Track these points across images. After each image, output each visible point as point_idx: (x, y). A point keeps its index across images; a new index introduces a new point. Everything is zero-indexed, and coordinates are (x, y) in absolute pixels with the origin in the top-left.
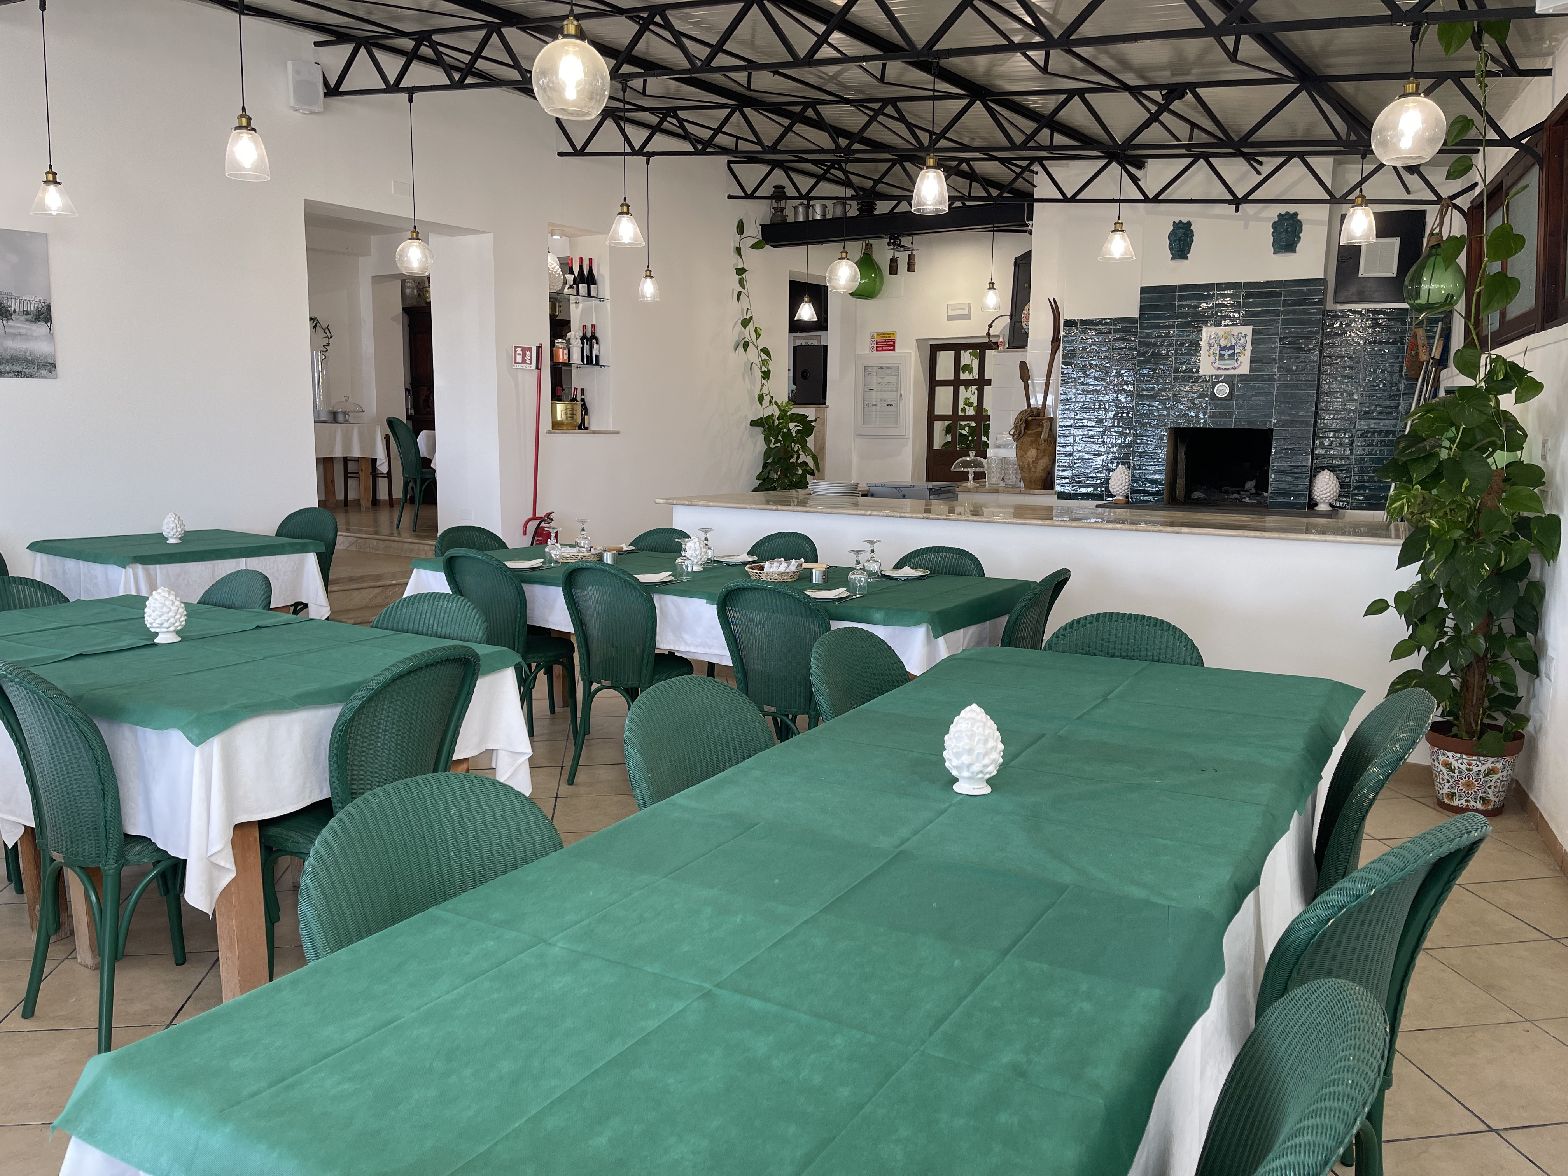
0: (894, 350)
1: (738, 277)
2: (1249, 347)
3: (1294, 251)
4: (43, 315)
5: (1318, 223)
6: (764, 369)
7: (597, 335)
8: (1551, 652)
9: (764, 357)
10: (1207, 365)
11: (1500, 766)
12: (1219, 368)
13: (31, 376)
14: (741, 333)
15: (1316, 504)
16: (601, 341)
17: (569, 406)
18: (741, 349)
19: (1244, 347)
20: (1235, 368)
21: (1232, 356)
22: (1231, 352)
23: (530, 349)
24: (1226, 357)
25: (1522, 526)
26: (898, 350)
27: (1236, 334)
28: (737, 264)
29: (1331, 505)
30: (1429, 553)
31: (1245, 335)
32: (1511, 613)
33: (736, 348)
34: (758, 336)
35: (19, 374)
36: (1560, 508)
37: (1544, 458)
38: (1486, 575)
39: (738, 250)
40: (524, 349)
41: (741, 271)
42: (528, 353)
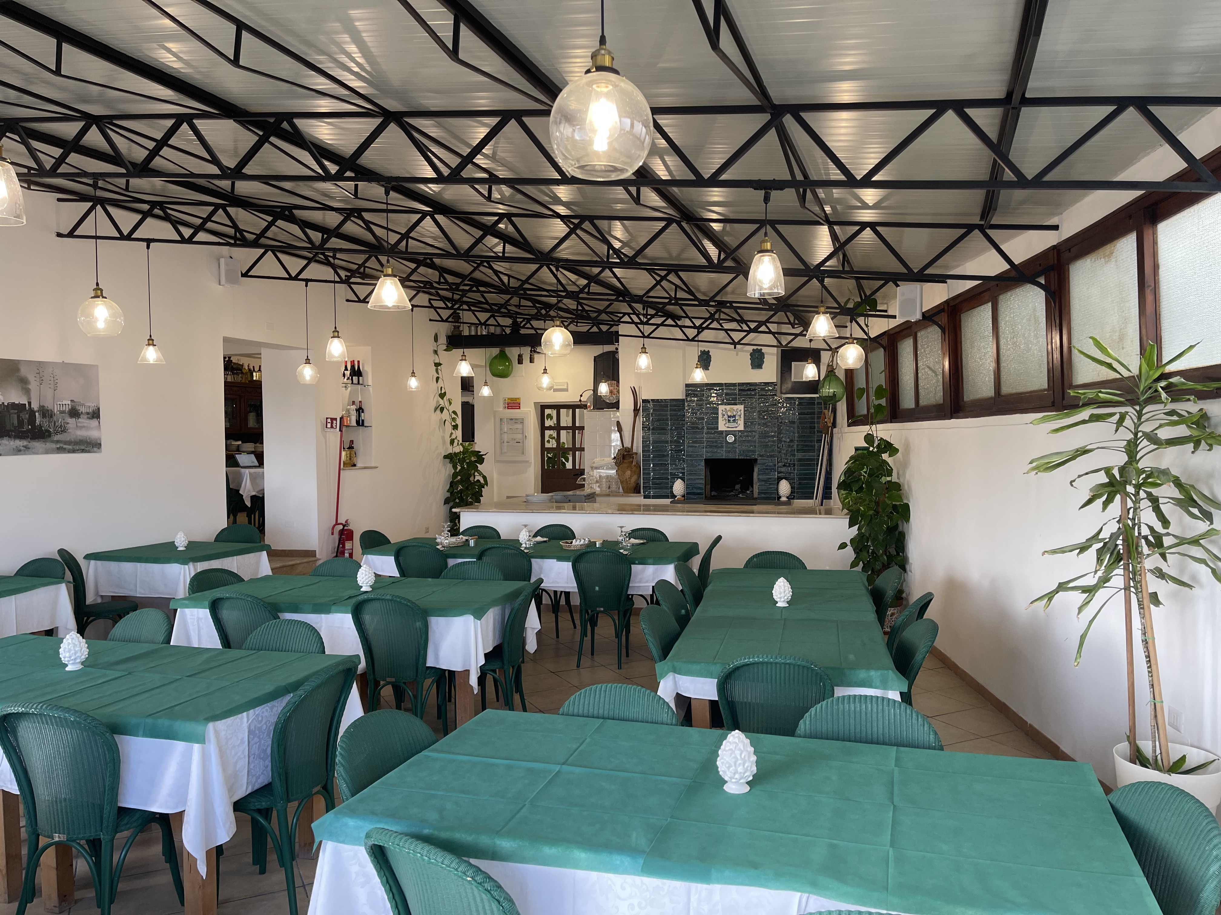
0: (519, 408)
1: (435, 368)
2: (742, 416)
3: (761, 368)
4: (95, 415)
5: (772, 354)
6: (453, 424)
7: (363, 407)
8: (911, 561)
9: (453, 416)
10: (722, 426)
11: (896, 611)
12: (728, 427)
13: (89, 452)
14: (438, 402)
15: (780, 497)
16: (365, 411)
17: (348, 452)
18: (438, 411)
19: (740, 416)
20: (736, 427)
21: (734, 421)
22: (734, 419)
23: (336, 419)
24: (731, 421)
25: (895, 507)
26: (522, 409)
27: (735, 409)
28: (434, 360)
29: (787, 498)
30: (861, 521)
31: (741, 410)
32: (894, 546)
33: (435, 411)
34: (450, 403)
35: (83, 451)
36: (909, 500)
37: (898, 478)
38: (885, 529)
39: (436, 352)
40: (332, 419)
41: (437, 365)
42: (335, 422)
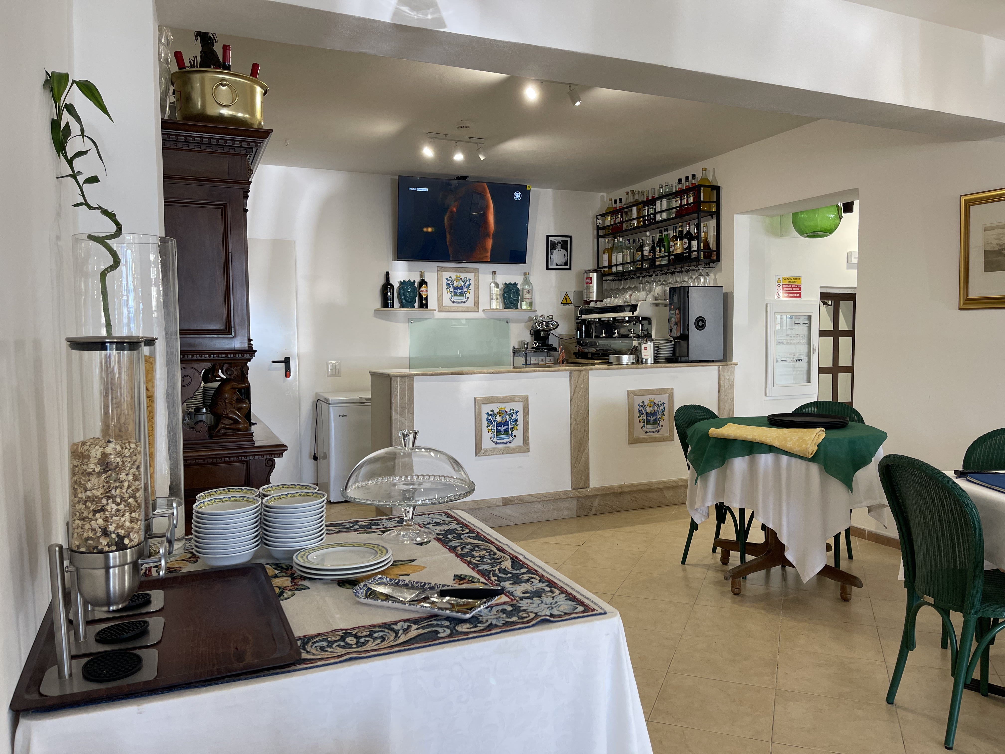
0: (800, 297)
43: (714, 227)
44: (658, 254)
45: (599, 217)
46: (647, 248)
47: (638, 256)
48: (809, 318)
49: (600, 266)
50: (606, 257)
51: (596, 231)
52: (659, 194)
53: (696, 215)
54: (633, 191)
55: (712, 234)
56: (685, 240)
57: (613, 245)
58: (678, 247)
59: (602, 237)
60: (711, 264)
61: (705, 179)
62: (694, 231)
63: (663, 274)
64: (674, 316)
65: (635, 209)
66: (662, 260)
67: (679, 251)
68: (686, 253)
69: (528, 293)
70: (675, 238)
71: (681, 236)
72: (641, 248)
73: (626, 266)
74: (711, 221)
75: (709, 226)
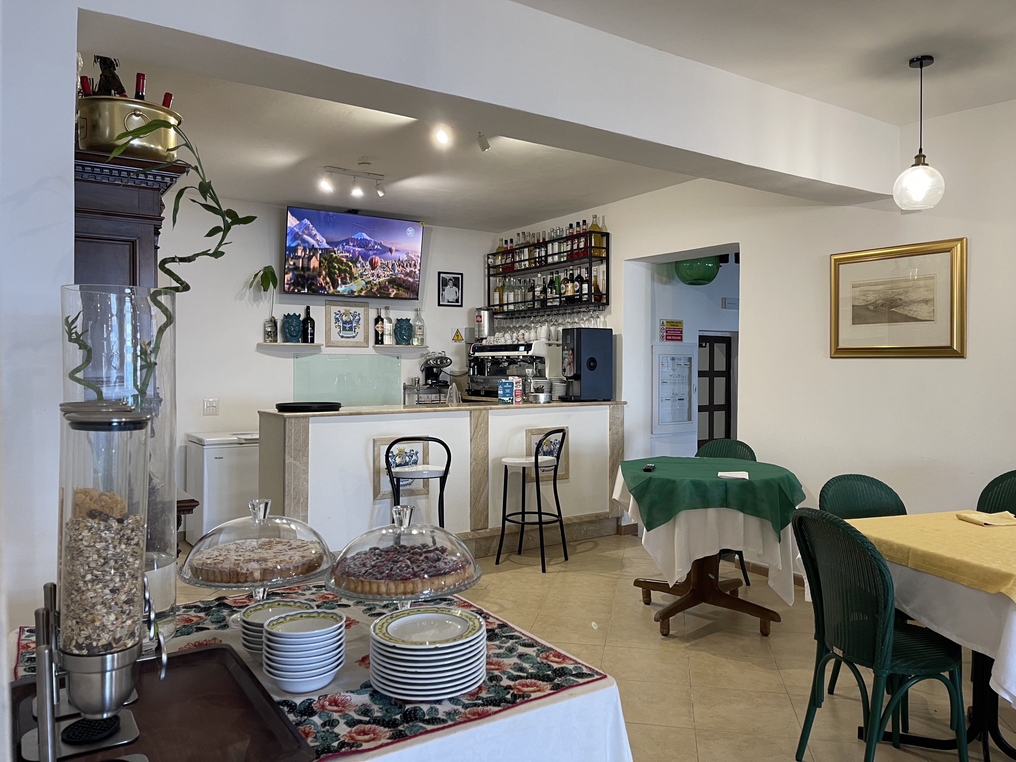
26: (683, 342)
43: (603, 272)
44: (549, 295)
45: (490, 256)
46: (538, 289)
47: (530, 296)
48: (690, 359)
49: (491, 304)
50: (497, 295)
51: (487, 270)
52: (551, 238)
53: (586, 260)
54: (524, 233)
55: (601, 278)
56: (576, 283)
57: (504, 284)
58: (570, 290)
59: (493, 275)
60: (601, 307)
61: (595, 225)
62: (585, 275)
63: (555, 314)
64: (567, 356)
65: (526, 250)
66: (553, 301)
67: (570, 293)
68: (577, 295)
69: (420, 329)
70: (566, 281)
71: (572, 280)
72: (532, 289)
73: (517, 305)
74: (601, 266)
75: (599, 270)
